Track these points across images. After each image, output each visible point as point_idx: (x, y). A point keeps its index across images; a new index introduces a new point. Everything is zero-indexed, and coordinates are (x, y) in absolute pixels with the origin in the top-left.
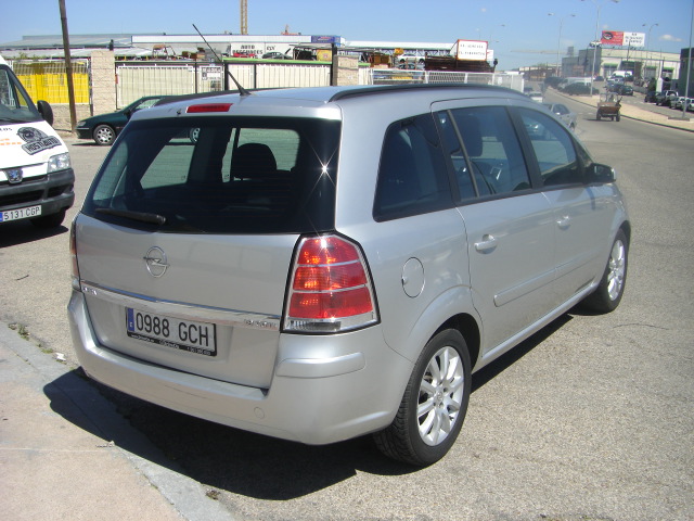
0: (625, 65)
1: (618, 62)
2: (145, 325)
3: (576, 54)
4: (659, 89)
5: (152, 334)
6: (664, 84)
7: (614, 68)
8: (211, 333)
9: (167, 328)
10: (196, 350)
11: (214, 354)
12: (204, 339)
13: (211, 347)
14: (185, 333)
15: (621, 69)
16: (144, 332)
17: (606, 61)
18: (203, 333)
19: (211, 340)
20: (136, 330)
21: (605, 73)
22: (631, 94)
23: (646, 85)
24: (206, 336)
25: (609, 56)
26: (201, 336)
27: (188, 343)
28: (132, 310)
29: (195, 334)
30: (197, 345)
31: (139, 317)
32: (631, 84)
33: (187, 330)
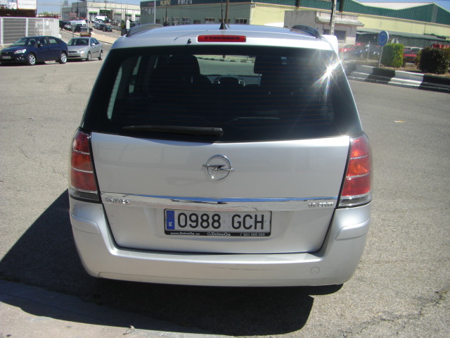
0: (102, 13)
1: (98, 11)
2: (189, 222)
3: (70, 5)
4: (128, 27)
5: (199, 229)
6: (131, 24)
7: (96, 14)
8: (267, 219)
9: (218, 221)
10: (250, 234)
11: (268, 234)
12: (259, 225)
13: (266, 229)
14: (239, 223)
15: (100, 15)
16: (188, 228)
17: (90, 10)
18: (259, 219)
19: (266, 224)
20: (177, 228)
21: (90, 18)
22: (111, 31)
23: (119, 25)
24: (262, 222)
25: (92, 7)
26: (256, 222)
27: (242, 229)
28: (173, 212)
29: (249, 222)
30: (252, 230)
31: (182, 217)
32: (108, 24)
33: (241, 220)
